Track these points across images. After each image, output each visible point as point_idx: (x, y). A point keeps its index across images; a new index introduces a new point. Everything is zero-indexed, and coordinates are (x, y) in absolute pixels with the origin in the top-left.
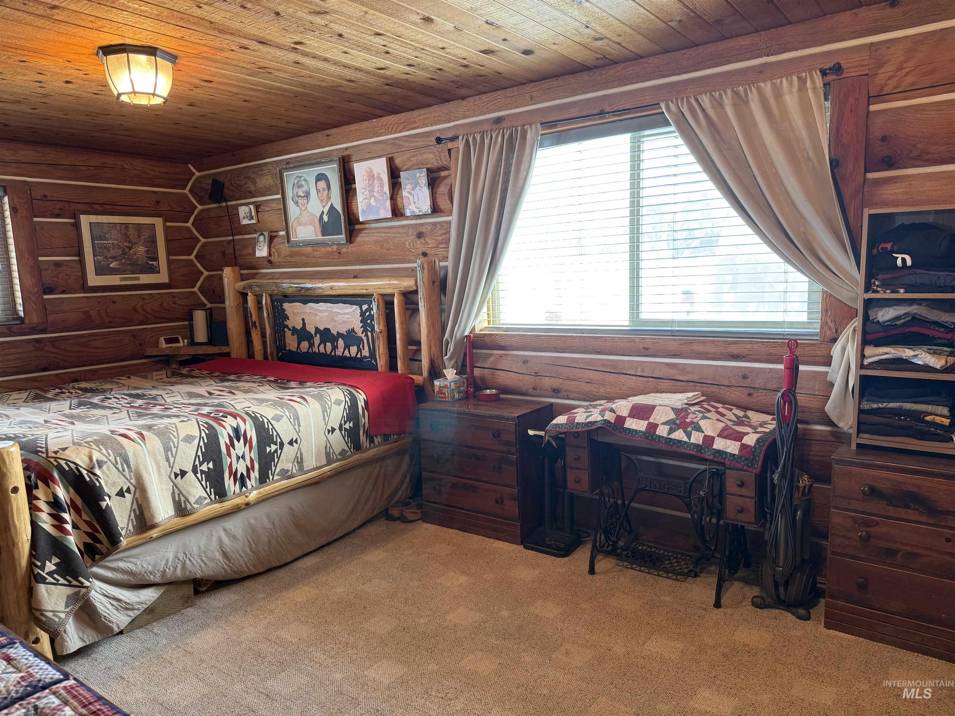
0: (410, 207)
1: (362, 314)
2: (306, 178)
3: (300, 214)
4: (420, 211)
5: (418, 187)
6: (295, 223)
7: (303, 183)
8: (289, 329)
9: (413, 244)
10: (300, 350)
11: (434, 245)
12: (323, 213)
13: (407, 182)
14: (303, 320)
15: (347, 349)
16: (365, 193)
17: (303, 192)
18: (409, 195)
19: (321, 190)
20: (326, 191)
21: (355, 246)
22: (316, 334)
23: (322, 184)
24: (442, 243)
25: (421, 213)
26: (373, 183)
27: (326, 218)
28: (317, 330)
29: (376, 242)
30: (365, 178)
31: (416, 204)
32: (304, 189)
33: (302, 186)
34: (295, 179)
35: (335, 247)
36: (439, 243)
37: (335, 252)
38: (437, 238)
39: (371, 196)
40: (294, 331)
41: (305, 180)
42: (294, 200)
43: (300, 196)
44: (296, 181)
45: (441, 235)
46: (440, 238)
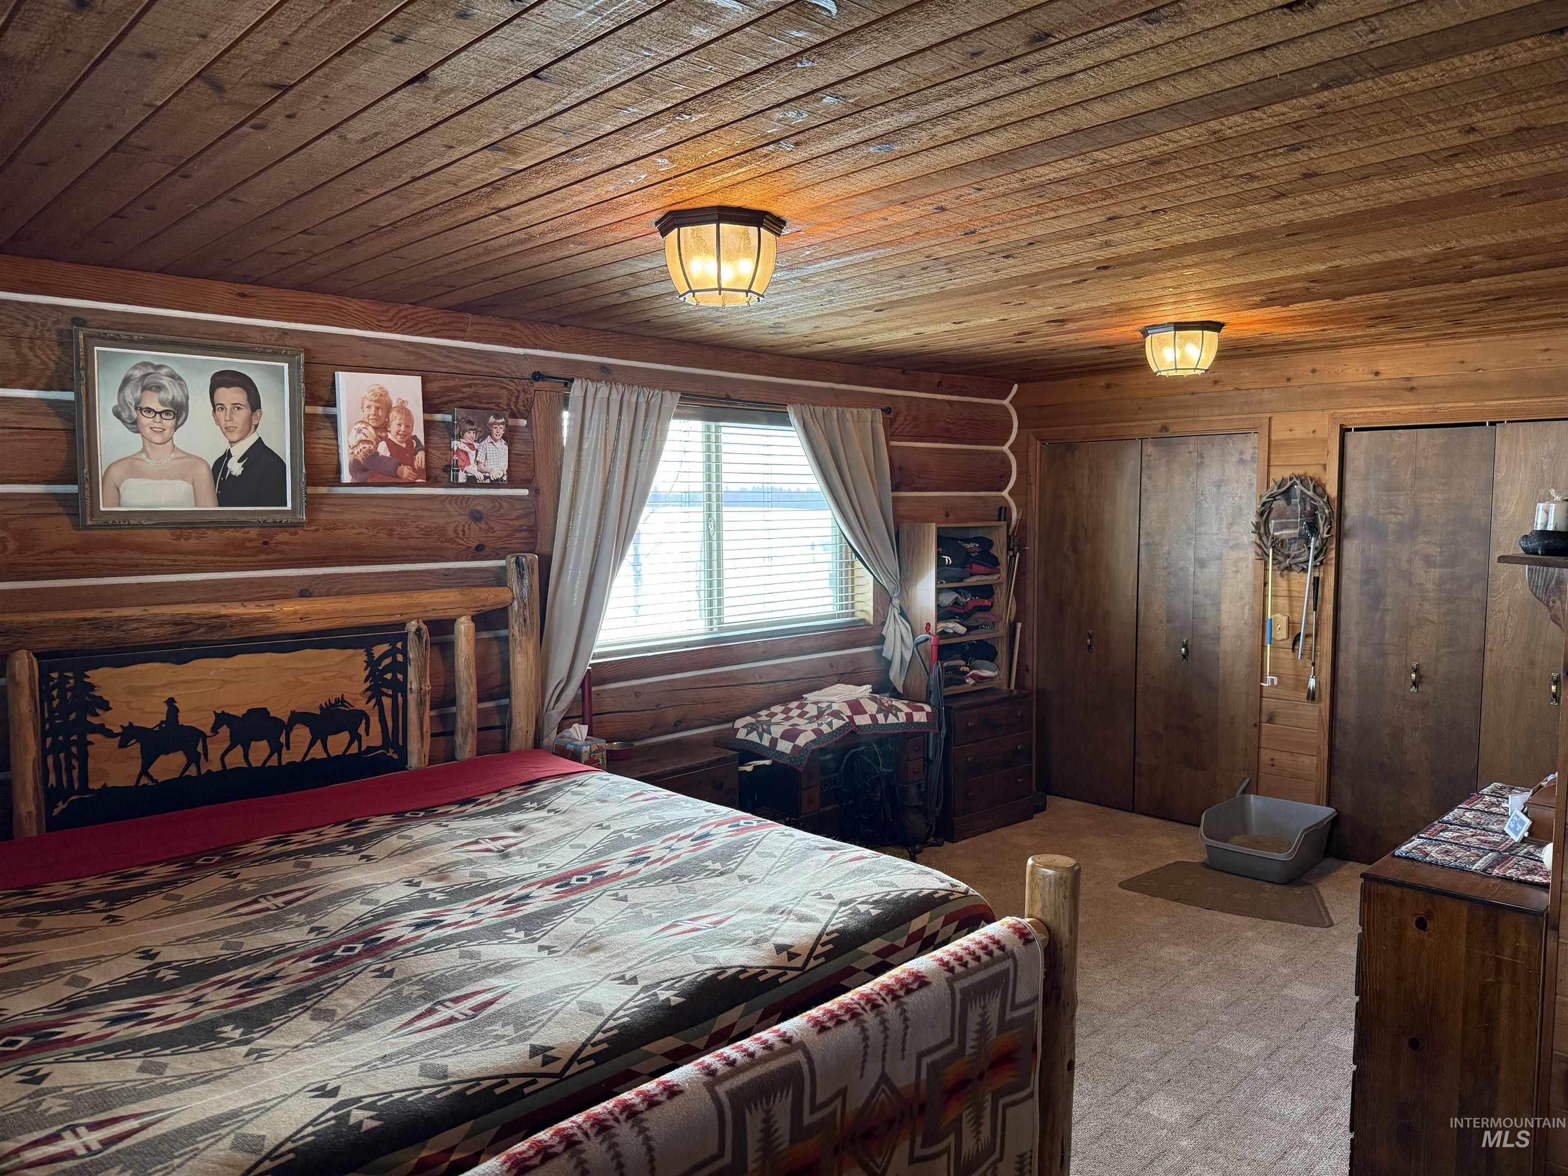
0: (466, 468)
1: (372, 663)
2: (179, 372)
3: (144, 450)
4: (486, 478)
5: (489, 439)
6: (116, 473)
7: (166, 381)
8: (109, 734)
9: (464, 531)
10: (150, 778)
11: (504, 534)
12: (228, 455)
13: (469, 427)
14: (171, 702)
15: (319, 744)
16: (364, 431)
17: (162, 403)
18: (467, 449)
19: (228, 407)
20: (244, 413)
21: (317, 530)
22: (215, 729)
23: (231, 395)
24: (521, 531)
25: (488, 481)
26: (387, 416)
27: (235, 468)
28: (222, 719)
29: (374, 524)
30: (367, 403)
31: (482, 466)
32: (167, 396)
33: (159, 388)
34: (135, 367)
35: (253, 533)
36: (515, 531)
37: (251, 540)
38: (510, 523)
39: (379, 439)
40: (130, 734)
41: (173, 376)
42: (125, 415)
43: (149, 410)
44: (138, 373)
45: (518, 518)
46: (517, 523)
